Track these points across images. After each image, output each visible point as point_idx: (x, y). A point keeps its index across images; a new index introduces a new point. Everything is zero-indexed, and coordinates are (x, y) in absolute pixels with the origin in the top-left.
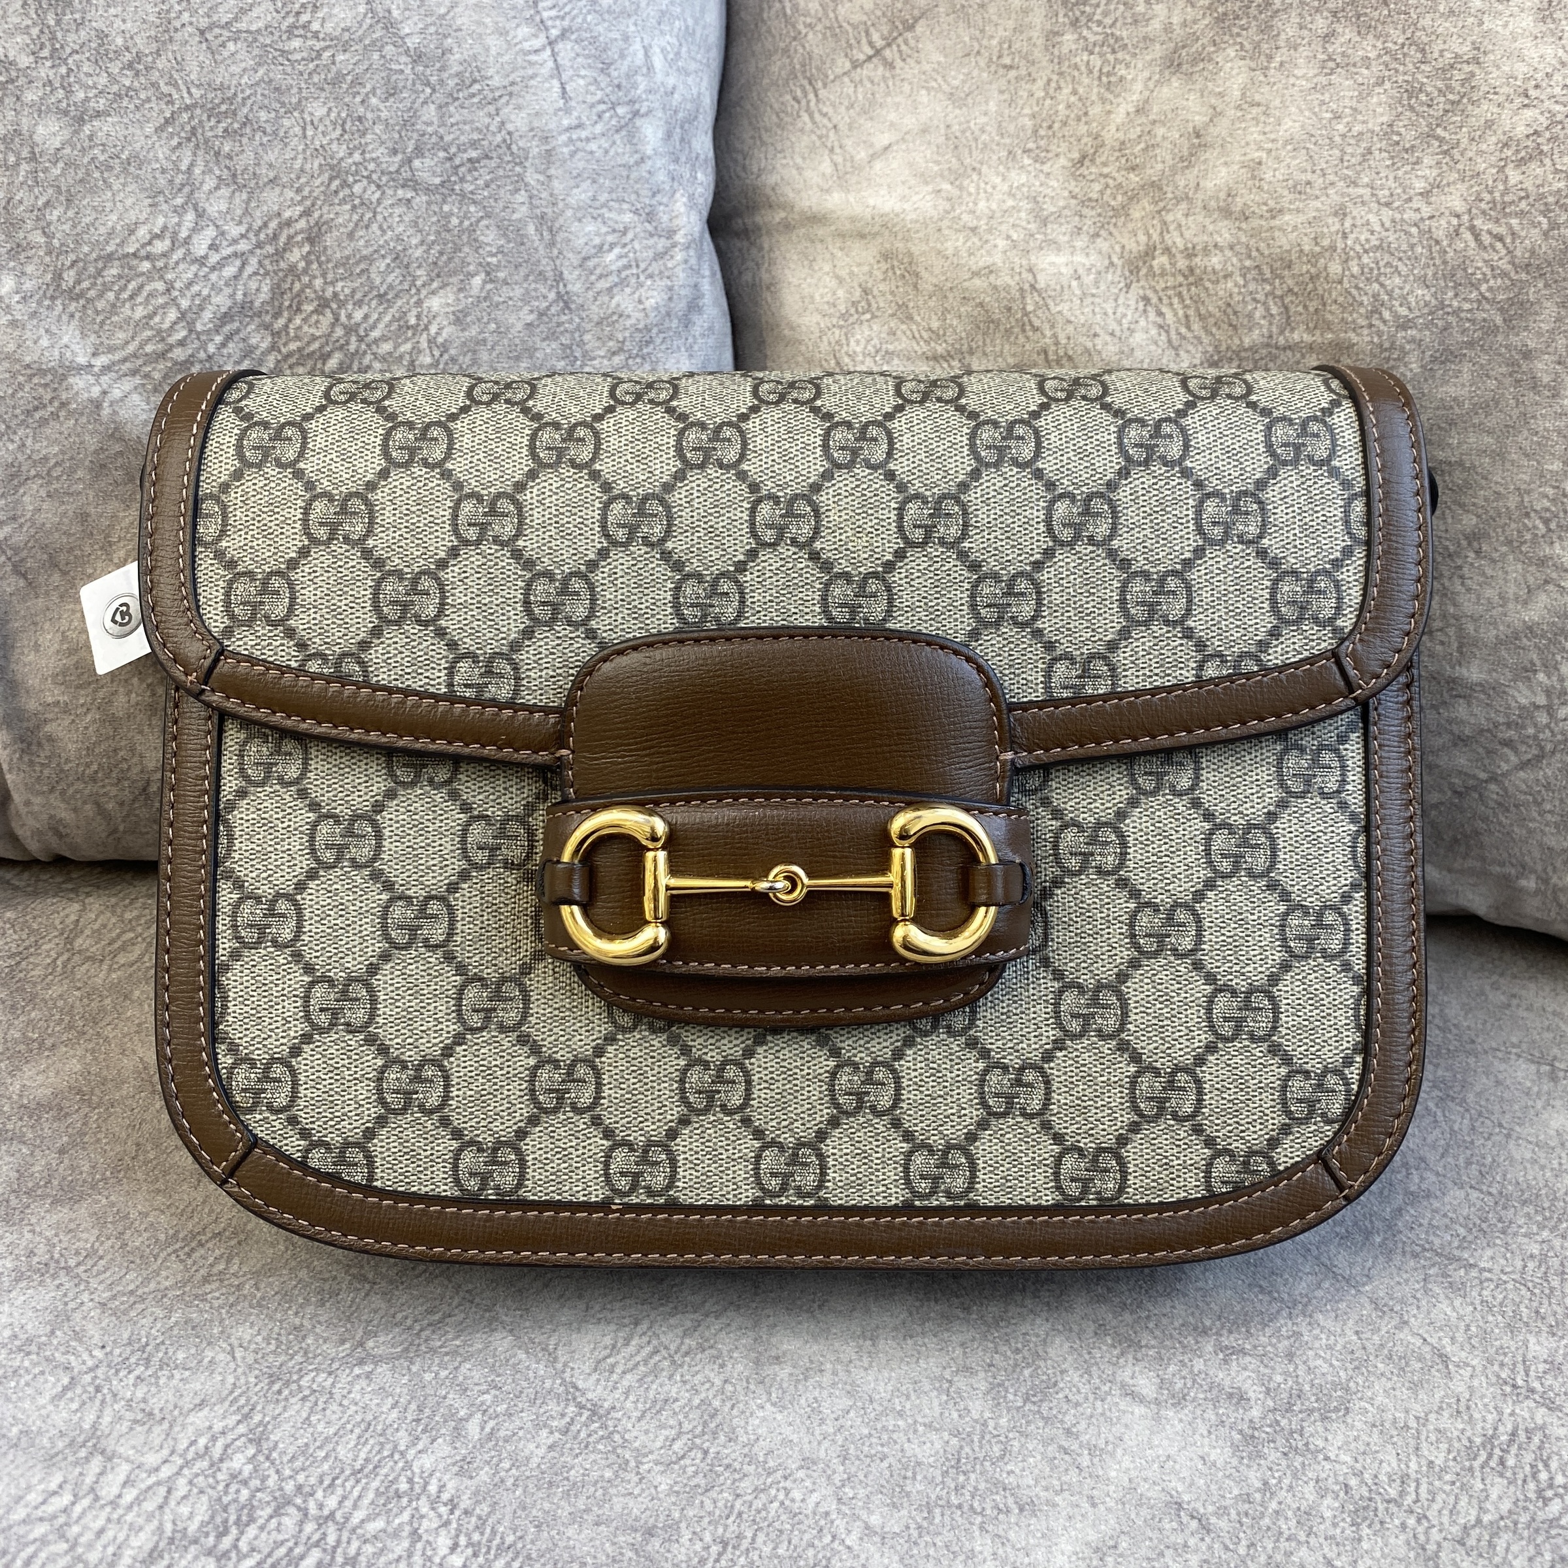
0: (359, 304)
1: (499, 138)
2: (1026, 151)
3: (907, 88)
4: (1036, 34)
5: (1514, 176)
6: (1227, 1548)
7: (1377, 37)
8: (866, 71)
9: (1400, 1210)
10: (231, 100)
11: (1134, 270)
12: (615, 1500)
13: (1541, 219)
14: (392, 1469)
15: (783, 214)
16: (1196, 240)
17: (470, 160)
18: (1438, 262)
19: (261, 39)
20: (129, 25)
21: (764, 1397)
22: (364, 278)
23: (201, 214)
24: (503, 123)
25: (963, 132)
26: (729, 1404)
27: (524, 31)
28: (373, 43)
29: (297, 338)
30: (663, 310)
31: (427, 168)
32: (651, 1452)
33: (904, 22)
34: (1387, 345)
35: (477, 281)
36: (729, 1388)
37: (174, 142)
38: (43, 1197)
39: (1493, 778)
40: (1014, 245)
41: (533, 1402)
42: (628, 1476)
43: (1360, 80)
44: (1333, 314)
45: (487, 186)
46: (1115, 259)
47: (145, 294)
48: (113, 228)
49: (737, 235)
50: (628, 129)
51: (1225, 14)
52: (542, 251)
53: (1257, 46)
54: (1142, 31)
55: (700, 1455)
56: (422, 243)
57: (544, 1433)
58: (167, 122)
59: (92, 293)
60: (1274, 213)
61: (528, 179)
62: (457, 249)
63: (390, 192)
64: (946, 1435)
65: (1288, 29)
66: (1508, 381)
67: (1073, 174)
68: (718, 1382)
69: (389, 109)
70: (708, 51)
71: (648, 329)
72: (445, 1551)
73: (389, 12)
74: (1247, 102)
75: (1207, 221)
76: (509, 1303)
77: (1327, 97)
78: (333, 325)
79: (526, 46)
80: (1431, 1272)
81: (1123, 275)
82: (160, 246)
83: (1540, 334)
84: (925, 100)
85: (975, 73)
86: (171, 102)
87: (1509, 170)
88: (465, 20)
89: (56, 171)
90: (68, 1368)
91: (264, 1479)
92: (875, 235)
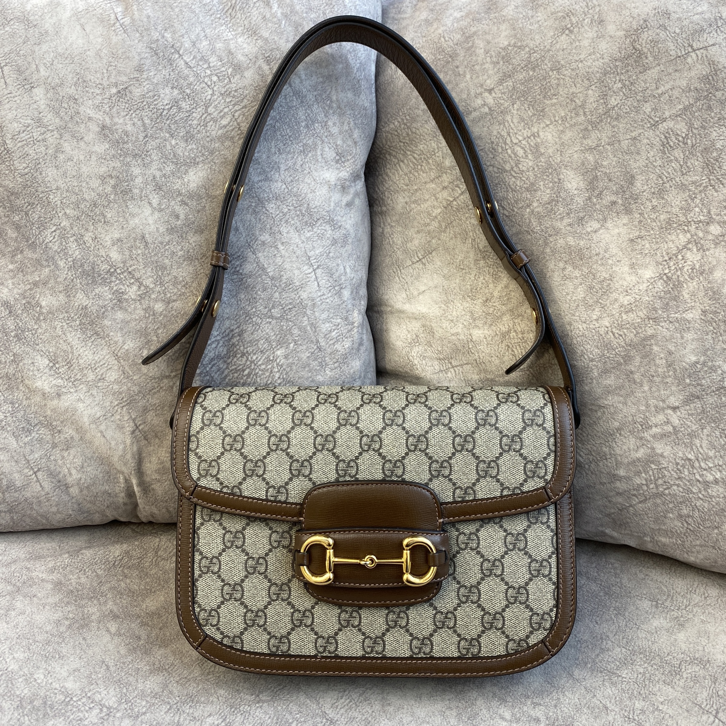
0: (255, 354)
1: (298, 301)
2: (469, 296)
3: (430, 272)
4: (471, 260)
5: (625, 317)
8: (417, 265)
9: (598, 655)
11: (504, 337)
13: (634, 330)
15: (390, 309)
17: (289, 309)
18: (602, 341)
21: (385, 717)
22: (256, 346)
24: (299, 296)
25: (448, 289)
26: (374, 719)
27: (306, 267)
28: (259, 275)
29: (235, 365)
30: (351, 348)
31: (276, 312)
33: (429, 251)
35: (292, 345)
36: (374, 714)
39: (631, 506)
40: (465, 326)
41: (312, 718)
43: (574, 283)
45: (295, 316)
49: (376, 312)
50: (339, 294)
52: (312, 333)
56: (274, 334)
61: (307, 313)
62: (285, 336)
63: (264, 320)
66: (626, 380)
67: (484, 305)
68: (370, 712)
71: (346, 354)
73: (264, 265)
79: (306, 272)
80: (606, 678)
81: (500, 338)
83: (635, 366)
84: (436, 277)
85: (452, 270)
87: (623, 315)
88: (287, 266)
89: (161, 318)
90: (169, 703)
92: (420, 319)
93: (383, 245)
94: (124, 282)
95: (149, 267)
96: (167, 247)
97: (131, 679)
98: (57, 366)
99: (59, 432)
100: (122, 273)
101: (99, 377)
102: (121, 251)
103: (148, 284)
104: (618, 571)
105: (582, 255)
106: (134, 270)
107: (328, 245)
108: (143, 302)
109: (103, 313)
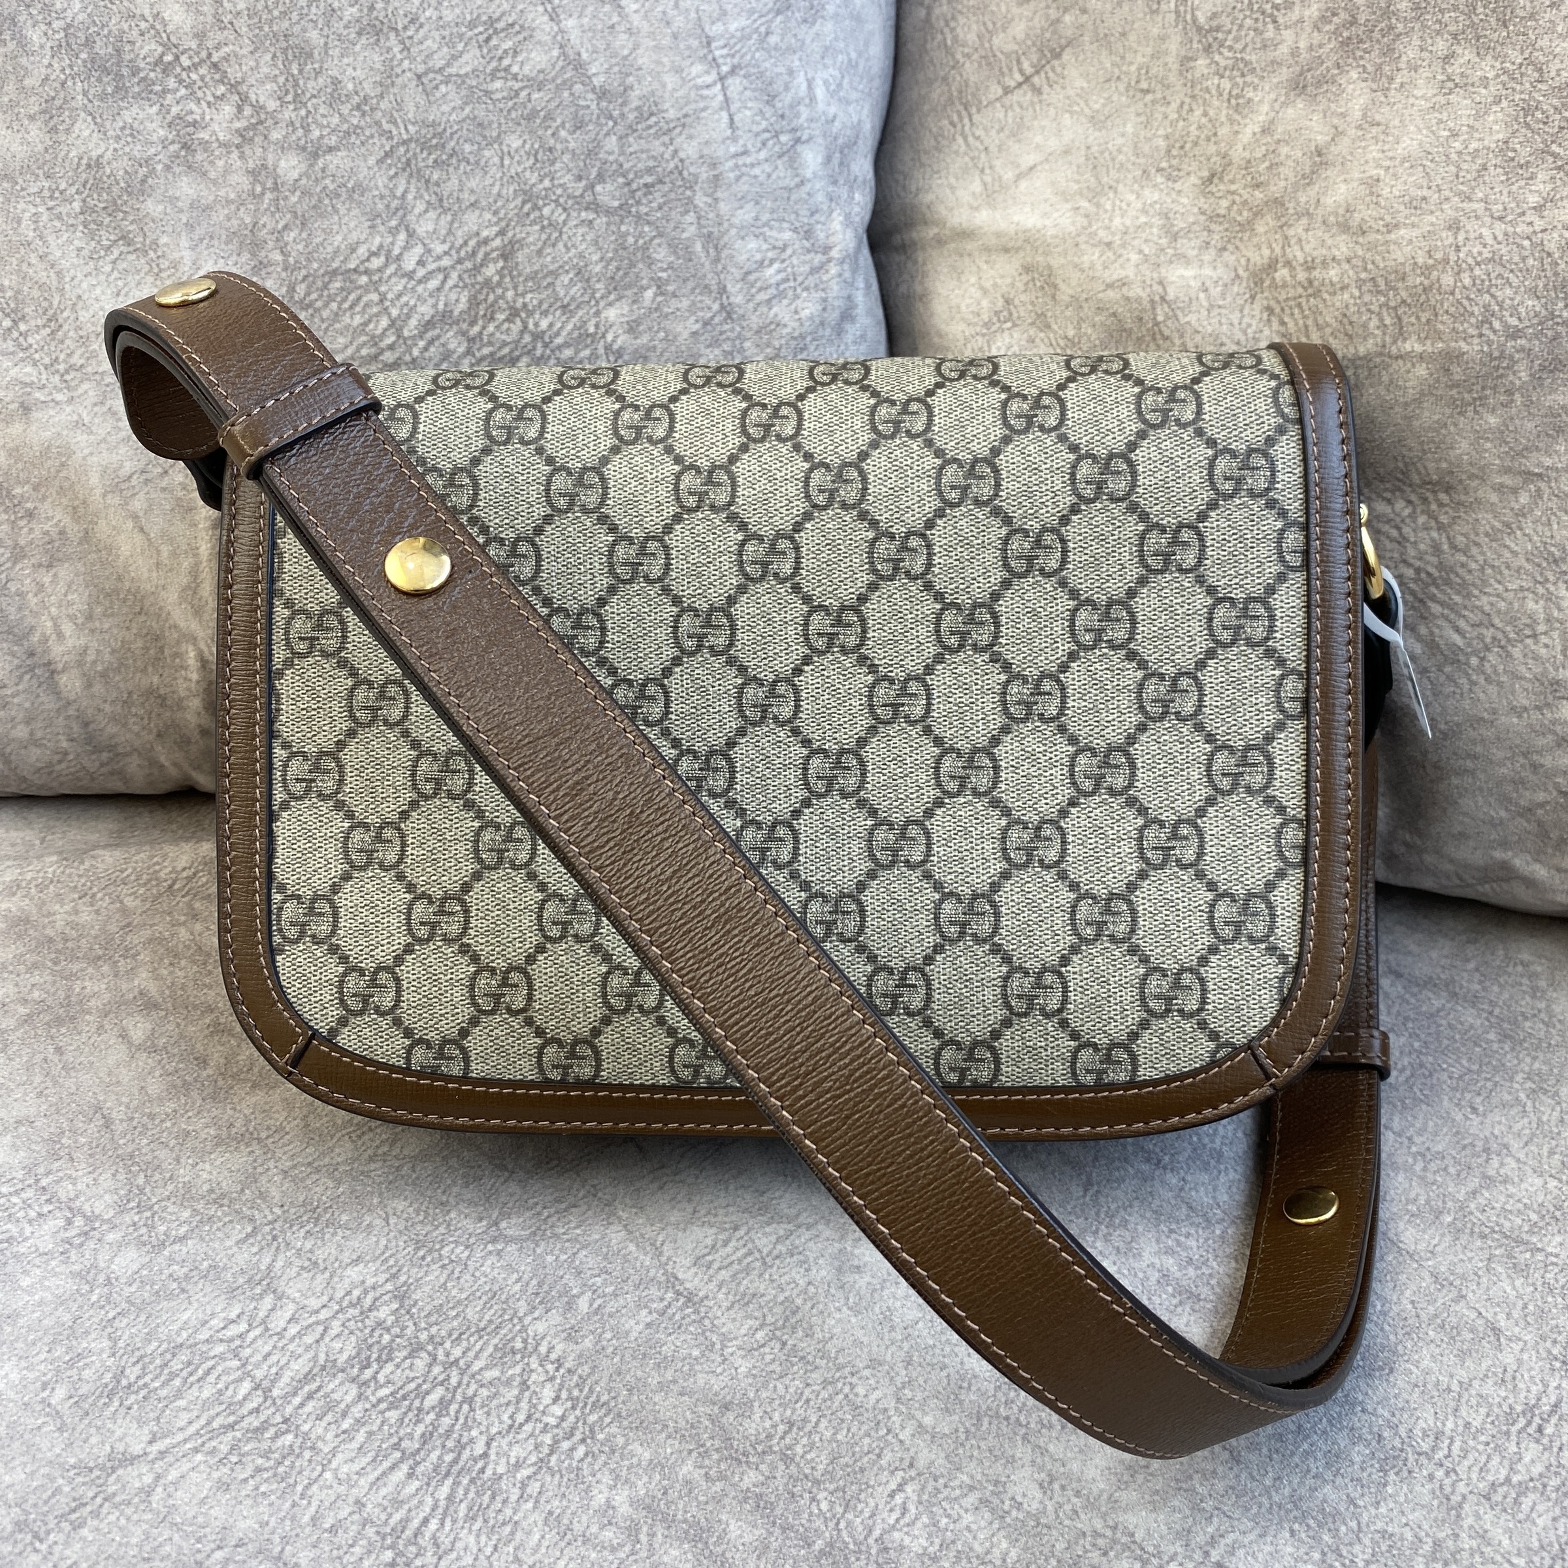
0: (545, 313)
1: (672, 165)
2: (1159, 170)
3: (1052, 112)
4: (1170, 59)
7: (1495, 58)
8: (1016, 97)
10: (441, 135)
11: (1259, 282)
12: (699, 1375)
14: (510, 1331)
15: (936, 230)
16: (1315, 254)
17: (646, 185)
18: (1549, 274)
19: (468, 81)
20: (359, 72)
21: (842, 1301)
22: (550, 291)
23: (411, 234)
24: (676, 151)
25: (1102, 153)
26: (809, 1304)
27: (698, 68)
28: (564, 82)
29: (490, 343)
30: (817, 320)
31: (607, 193)
32: (736, 1338)
33: (1052, 51)
34: (1496, 354)
35: (649, 294)
36: (812, 1289)
37: (392, 173)
38: (245, 1080)
40: (1146, 259)
41: (637, 1287)
42: (713, 1356)
43: (1478, 99)
44: (1444, 324)
45: (660, 208)
46: (1241, 272)
47: (362, 304)
48: (338, 247)
49: (896, 249)
50: (790, 155)
51: (1349, 38)
52: (707, 264)
53: (1379, 68)
54: (1271, 55)
55: (778, 1346)
56: (602, 259)
57: (644, 1312)
58: (387, 155)
59: (319, 304)
60: (1390, 228)
61: (697, 202)
62: (632, 265)
63: (574, 214)
65: (1411, 53)
67: (1203, 192)
68: (801, 1282)
69: (576, 140)
70: (871, 80)
71: (802, 337)
72: (549, 1401)
73: (579, 54)
74: (1368, 122)
75: (1326, 236)
76: (628, 1201)
77: (1445, 116)
78: (522, 332)
79: (699, 81)
81: (1248, 287)
82: (376, 263)
84: (1068, 123)
85: (1115, 98)
86: (391, 138)
88: (645, 60)
89: (294, 199)
90: (251, 1220)
91: (403, 1328)
92: (1018, 250)
93: (926, 51)
94: (200, 94)
95: (267, 51)
97: (162, 1154)
98: (23, 327)
99: (30, 515)
100: (195, 66)
103: (262, 99)
104: (1543, 984)
105: (1509, 11)
106: (226, 59)
107: (765, 10)
108: (248, 152)
109: (143, 181)
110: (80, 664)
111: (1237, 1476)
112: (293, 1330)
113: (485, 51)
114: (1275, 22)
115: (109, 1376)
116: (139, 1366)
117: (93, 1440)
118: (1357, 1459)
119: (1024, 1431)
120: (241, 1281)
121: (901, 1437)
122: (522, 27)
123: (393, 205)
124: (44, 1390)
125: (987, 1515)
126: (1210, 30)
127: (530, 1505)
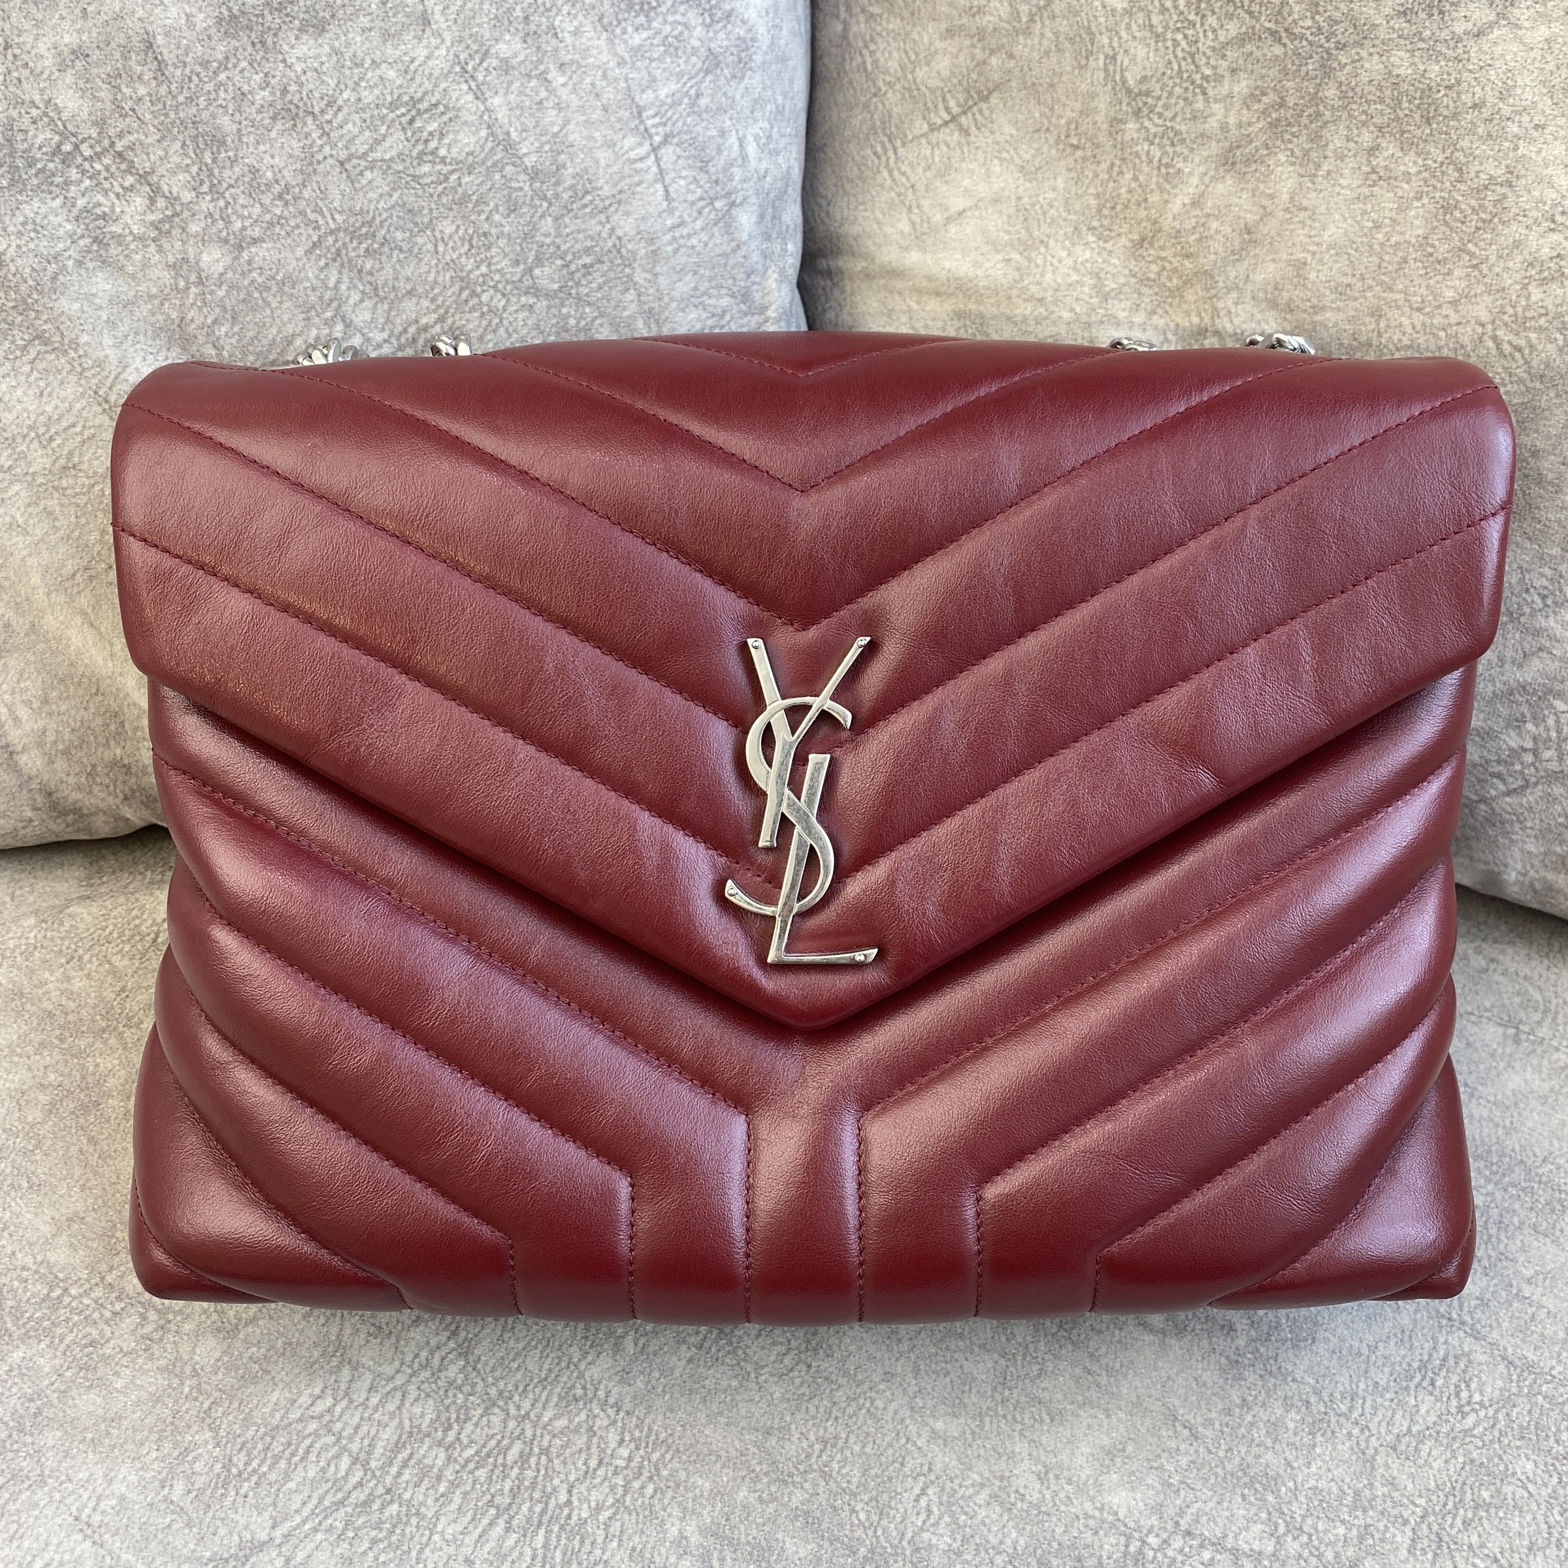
1: (610, 244)
2: (1091, 228)
3: (980, 156)
4: (1100, 118)
5: (1536, 294)
6: (1210, 1452)
7: (1418, 154)
8: (943, 135)
13: (1558, 336)
14: (570, 1377)
15: (864, 264)
16: (1244, 326)
17: (584, 266)
19: (394, 166)
20: (277, 159)
23: (348, 325)
24: (613, 230)
25: (1033, 205)
27: (631, 140)
28: (495, 164)
31: (546, 276)
32: (767, 1365)
33: (979, 92)
37: (322, 262)
39: (1483, 800)
40: (1076, 318)
43: (1400, 193)
45: (600, 288)
46: (1170, 336)
48: (274, 340)
49: (821, 273)
50: (726, 221)
51: (1278, 120)
53: (1307, 153)
54: (1200, 127)
55: (804, 1369)
58: (315, 245)
60: (1317, 309)
61: (636, 279)
63: (514, 299)
64: (996, 1356)
65: (1336, 140)
67: (1133, 254)
69: (510, 224)
70: (795, 119)
72: (615, 1445)
73: (508, 134)
74: (1295, 206)
75: (1255, 311)
77: (1369, 207)
79: (632, 155)
83: (1548, 437)
84: (997, 169)
85: (1045, 149)
86: (317, 228)
87: (1532, 288)
88: (575, 136)
89: (221, 293)
91: (474, 1385)
92: (950, 295)
93: (845, 72)
94: (107, 185)
95: (175, 139)
96: (222, 77)
100: (98, 156)
101: (63, 461)
102: (86, 89)
103: (175, 191)
105: (1432, 108)
106: (131, 148)
107: (693, 73)
108: (167, 246)
109: (54, 279)
110: (40, 745)
111: (1197, 1451)
112: (374, 1400)
113: (409, 134)
114: (1204, 93)
115: (219, 1465)
116: (244, 1453)
117: (222, 1531)
118: (1291, 1425)
119: (1019, 1427)
120: (316, 1354)
121: (919, 1443)
122: (446, 107)
123: (327, 297)
124: (163, 1487)
125: (998, 1509)
126: (1140, 94)
127: (615, 1544)
